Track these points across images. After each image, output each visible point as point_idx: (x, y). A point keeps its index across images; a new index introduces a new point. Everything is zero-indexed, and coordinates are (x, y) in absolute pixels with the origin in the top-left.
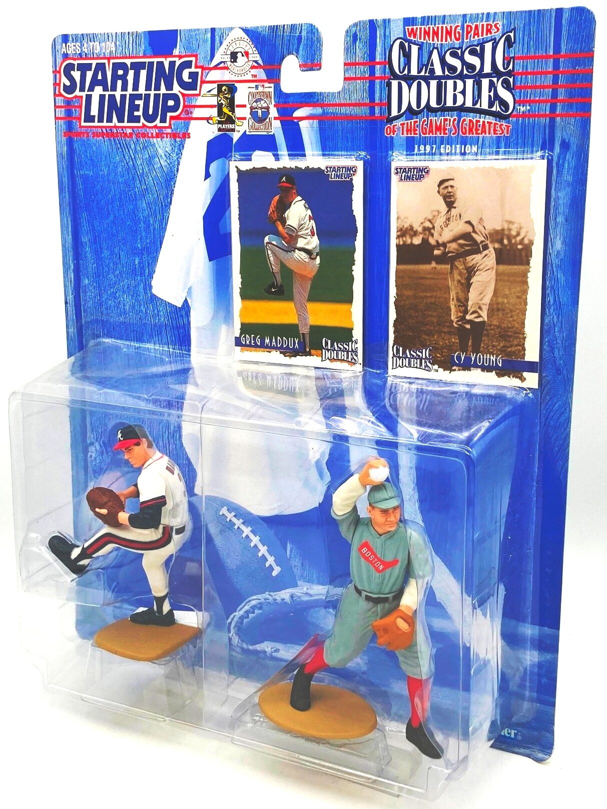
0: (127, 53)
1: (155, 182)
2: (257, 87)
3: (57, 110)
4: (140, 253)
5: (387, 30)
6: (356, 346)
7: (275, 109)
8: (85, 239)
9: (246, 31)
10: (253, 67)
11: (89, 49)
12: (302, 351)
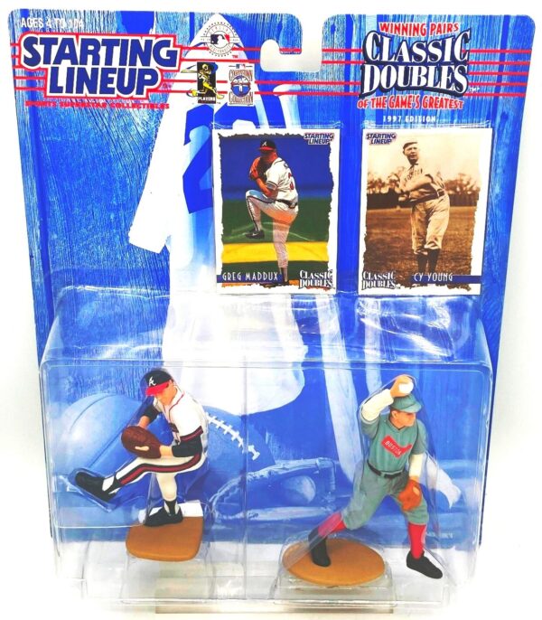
0: (98, 30)
1: (132, 147)
2: (238, 66)
3: (17, 80)
5: (362, 23)
6: (331, 274)
7: (256, 85)
8: (53, 199)
9: (226, 17)
10: (233, 49)
11: (53, 24)
12: (281, 282)
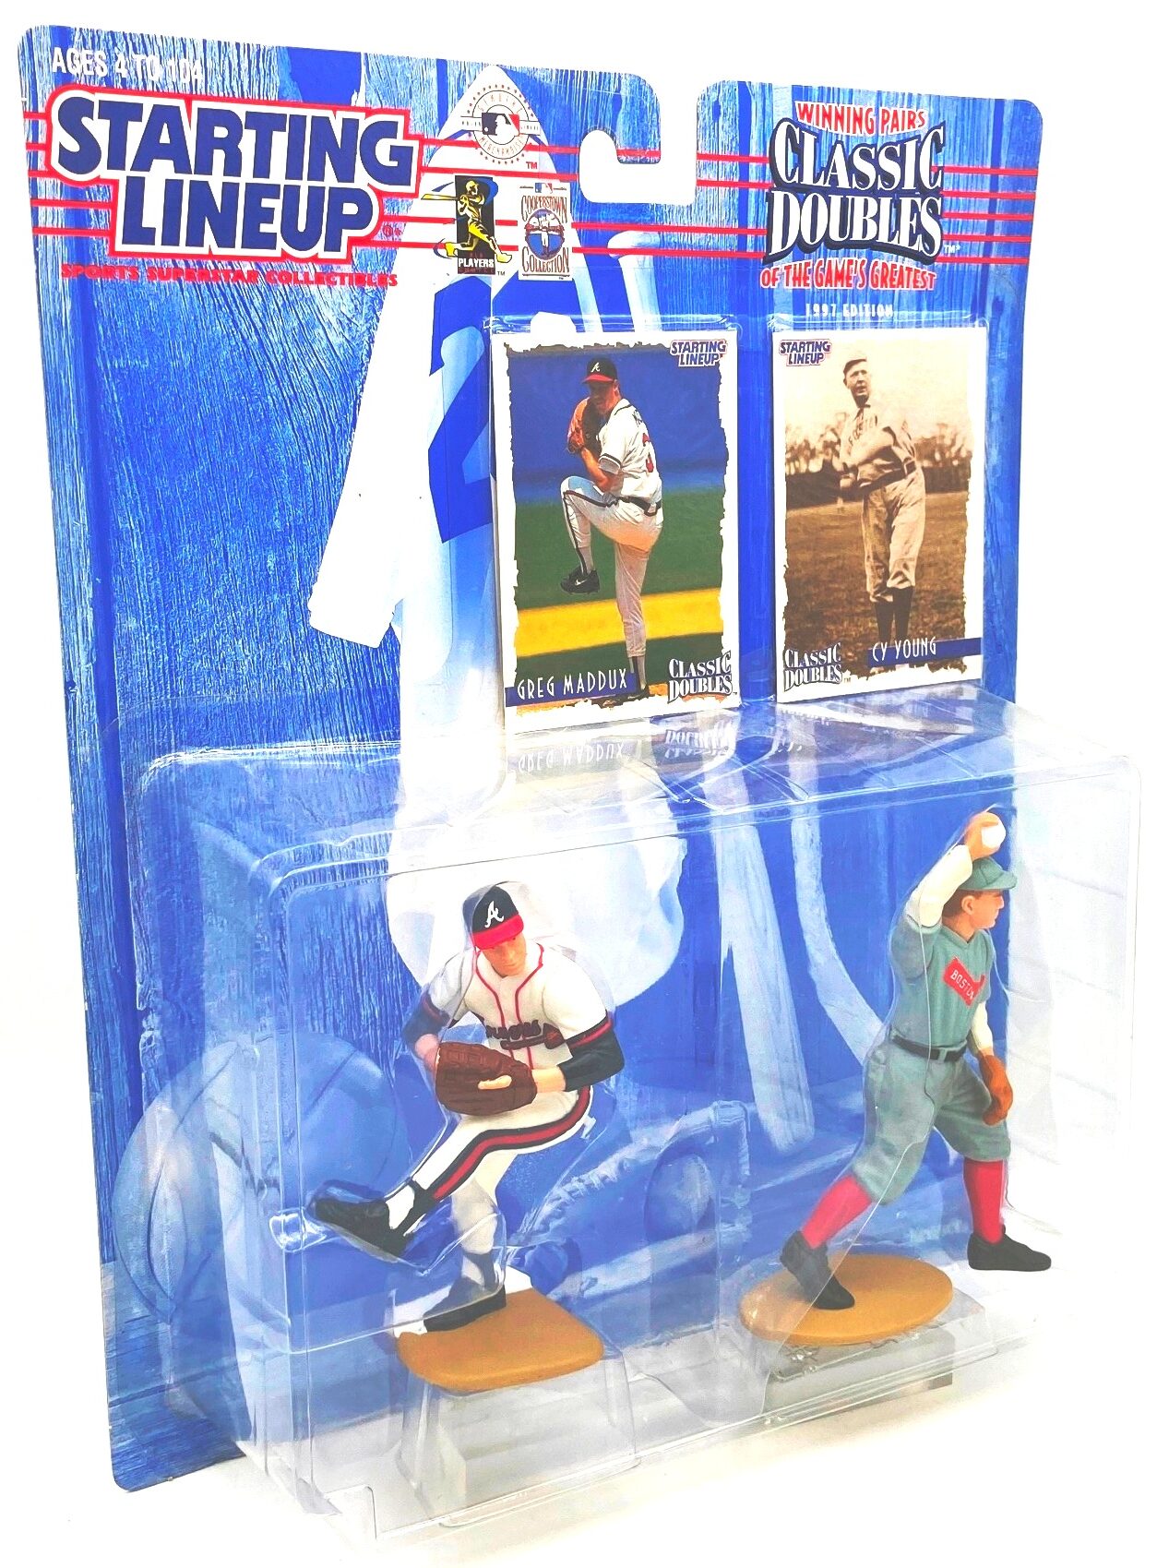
0: (235, 89)
1: (316, 382)
2: (538, 187)
4: (281, 541)
5: (767, 102)
6: (729, 662)
7: (574, 232)
10: (529, 148)
11: (132, 69)
12: (635, 691)
